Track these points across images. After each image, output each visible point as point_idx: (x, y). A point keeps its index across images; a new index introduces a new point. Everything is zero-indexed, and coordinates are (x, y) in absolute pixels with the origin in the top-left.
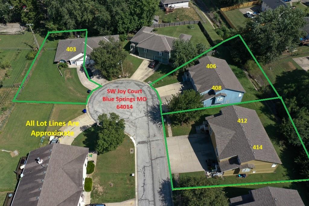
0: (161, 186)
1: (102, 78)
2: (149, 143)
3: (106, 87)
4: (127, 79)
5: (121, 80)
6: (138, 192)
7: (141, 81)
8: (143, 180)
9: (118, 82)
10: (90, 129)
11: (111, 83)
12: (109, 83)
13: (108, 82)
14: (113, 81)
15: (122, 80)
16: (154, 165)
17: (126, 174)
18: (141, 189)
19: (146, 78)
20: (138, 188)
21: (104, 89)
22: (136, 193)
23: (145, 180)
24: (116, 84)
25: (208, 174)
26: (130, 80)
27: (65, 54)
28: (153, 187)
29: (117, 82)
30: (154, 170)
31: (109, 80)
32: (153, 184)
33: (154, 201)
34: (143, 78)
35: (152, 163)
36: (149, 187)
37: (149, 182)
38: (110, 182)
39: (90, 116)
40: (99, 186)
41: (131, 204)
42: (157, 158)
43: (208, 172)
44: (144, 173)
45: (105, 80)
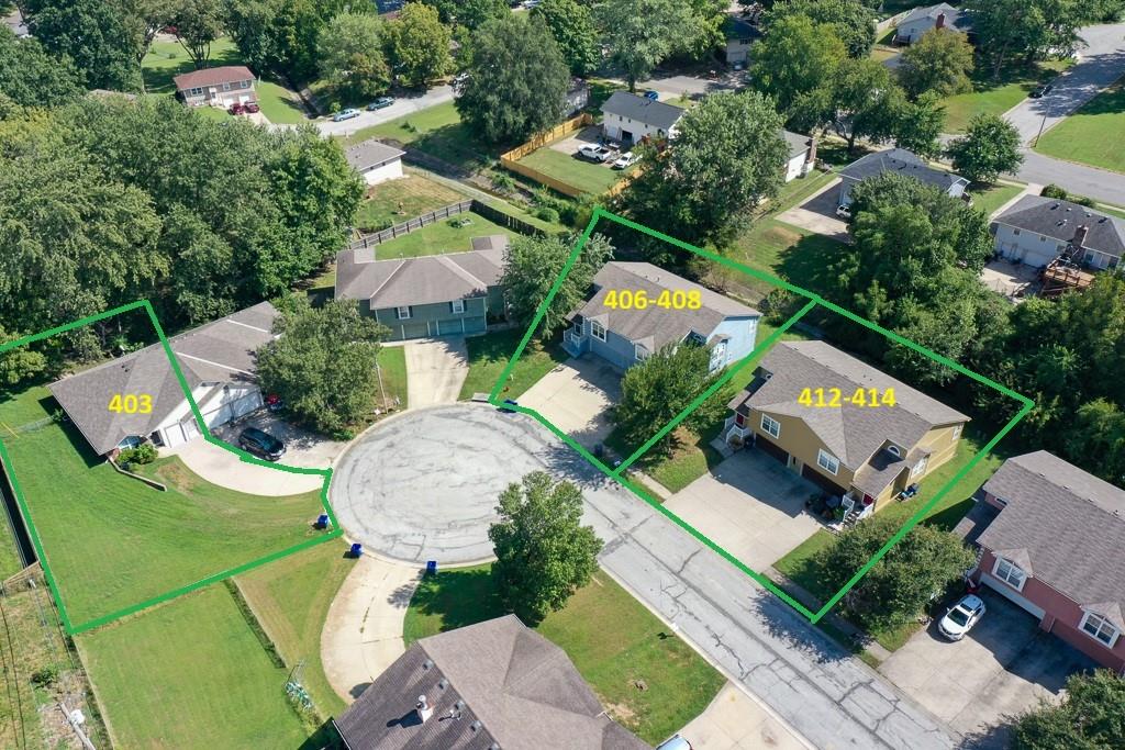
0: (761, 617)
1: (317, 442)
2: (629, 540)
3: (356, 461)
4: (399, 414)
5: (385, 425)
6: (719, 663)
7: (446, 403)
8: (704, 631)
9: (382, 431)
11: (359, 442)
12: (353, 446)
13: (345, 446)
14: (359, 436)
15: (390, 422)
16: (695, 582)
17: (651, 640)
18: (721, 652)
19: (457, 389)
20: (714, 659)
21: (352, 470)
22: (718, 668)
23: (707, 627)
24: (377, 440)
25: (839, 528)
26: (411, 414)
28: (744, 629)
29: (375, 433)
30: (705, 592)
31: (346, 439)
32: (737, 623)
33: (778, 658)
34: (448, 394)
35: (683, 580)
36: (733, 636)
37: (721, 625)
38: (631, 682)
39: (381, 557)
40: (612, 707)
41: (733, 699)
42: (685, 563)
43: (834, 526)
44: (691, 614)
45: (330, 444)
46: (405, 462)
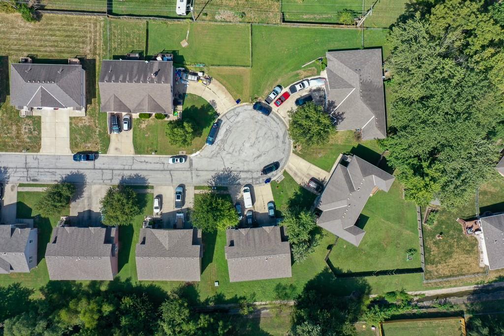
0: (142, 176)
2: (189, 169)
3: (278, 124)
4: (292, 149)
6: (141, 156)
7: (286, 166)
8: (151, 161)
9: (287, 139)
10: (211, 110)
11: (286, 129)
12: (286, 126)
14: (289, 131)
15: (290, 143)
16: (164, 172)
17: (157, 148)
18: (143, 160)
19: (291, 174)
20: (144, 157)
21: (274, 120)
22: (139, 155)
23: (151, 163)
24: (284, 135)
25: (148, 219)
26: (289, 152)
27: (336, 66)
28: (143, 170)
29: (287, 136)
30: (159, 172)
32: (146, 170)
33: (131, 170)
34: (290, 169)
35: (167, 170)
36: (144, 166)
37: (149, 167)
38: (149, 133)
39: (233, 108)
40: (146, 124)
41: (130, 151)
42: (171, 176)
43: (150, 218)
44: (157, 163)
46: (266, 136)
